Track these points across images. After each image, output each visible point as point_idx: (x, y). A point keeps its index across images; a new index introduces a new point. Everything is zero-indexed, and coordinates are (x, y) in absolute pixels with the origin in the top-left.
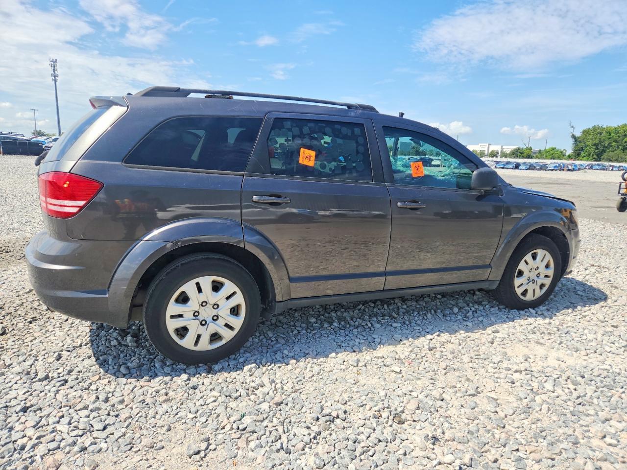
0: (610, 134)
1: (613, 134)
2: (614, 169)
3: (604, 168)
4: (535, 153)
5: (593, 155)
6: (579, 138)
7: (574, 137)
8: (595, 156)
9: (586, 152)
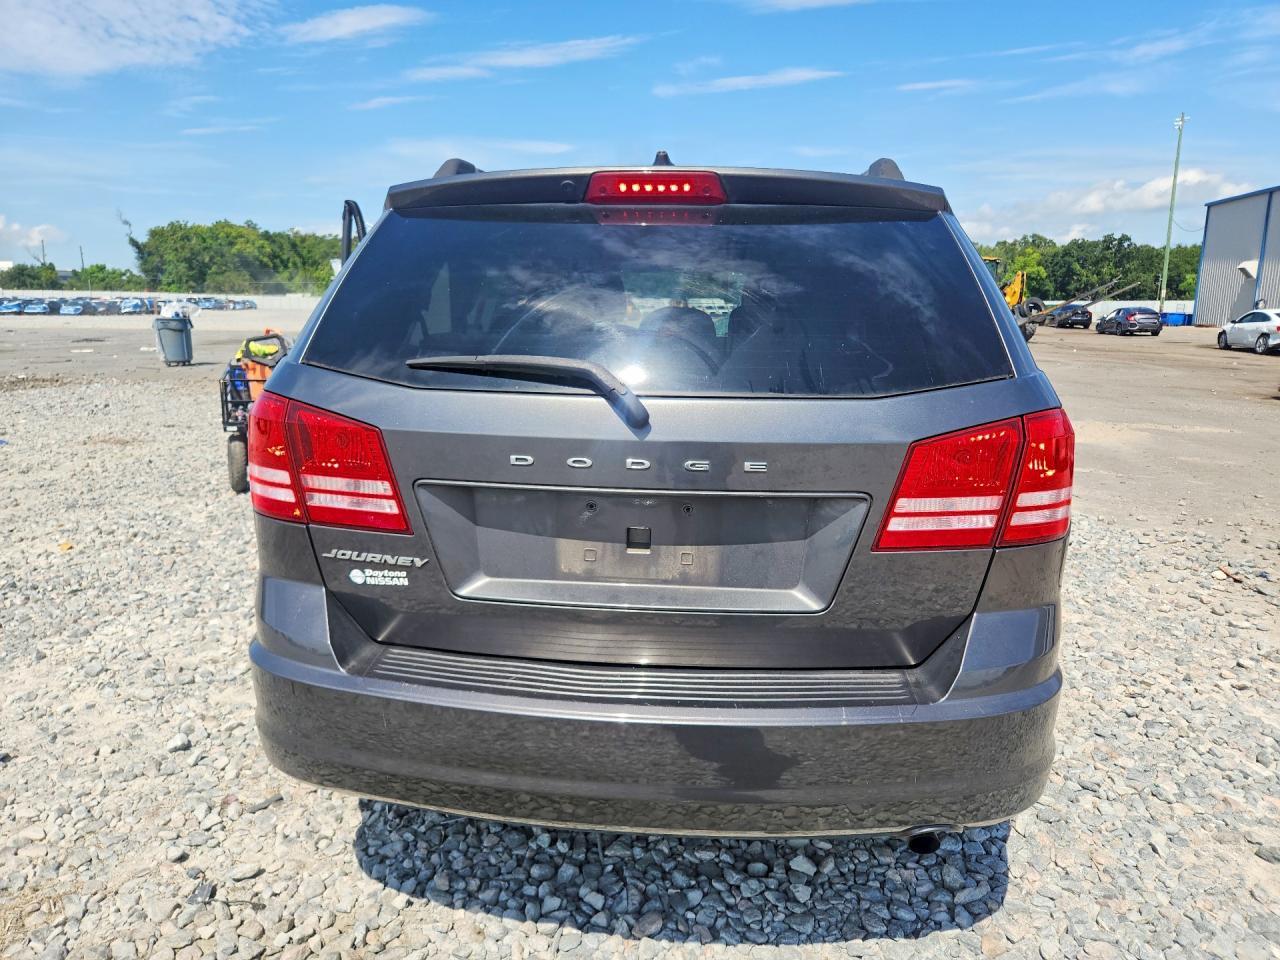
0: (204, 240)
1: (209, 241)
2: (238, 307)
3: (220, 306)
4: (65, 278)
5: (187, 281)
6: (145, 246)
7: (134, 243)
8: (192, 283)
9: (170, 274)
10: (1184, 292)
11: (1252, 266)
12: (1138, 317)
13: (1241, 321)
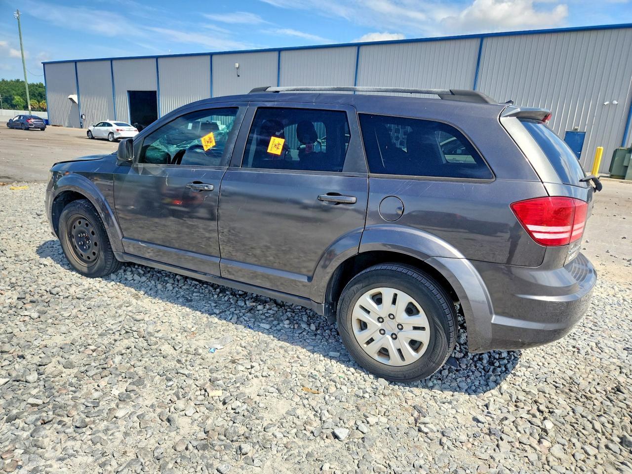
10: (16, 106)
11: (75, 97)
12: (32, 120)
13: (97, 126)
